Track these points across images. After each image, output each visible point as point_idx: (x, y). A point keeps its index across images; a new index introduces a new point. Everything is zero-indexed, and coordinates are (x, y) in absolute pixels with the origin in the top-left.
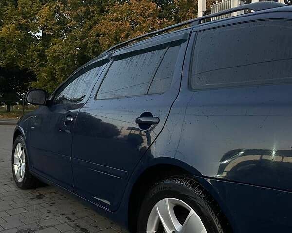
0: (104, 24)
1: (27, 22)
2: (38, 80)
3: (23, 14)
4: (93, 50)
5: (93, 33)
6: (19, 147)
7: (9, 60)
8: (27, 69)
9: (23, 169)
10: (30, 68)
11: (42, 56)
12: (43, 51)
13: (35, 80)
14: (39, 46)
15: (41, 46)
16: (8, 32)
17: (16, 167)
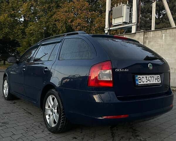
0: (58, 14)
1: (15, 13)
2: (22, 46)
3: (12, 8)
4: (53, 29)
5: (52, 19)
6: (6, 82)
7: (4, 35)
8: (15, 40)
9: (7, 91)
10: (17, 39)
11: (23, 33)
12: (24, 29)
13: (19, 46)
14: (21, 27)
15: (23, 27)
16: (4, 19)
17: (4, 91)
